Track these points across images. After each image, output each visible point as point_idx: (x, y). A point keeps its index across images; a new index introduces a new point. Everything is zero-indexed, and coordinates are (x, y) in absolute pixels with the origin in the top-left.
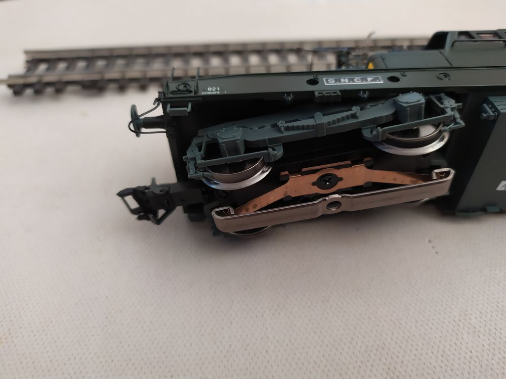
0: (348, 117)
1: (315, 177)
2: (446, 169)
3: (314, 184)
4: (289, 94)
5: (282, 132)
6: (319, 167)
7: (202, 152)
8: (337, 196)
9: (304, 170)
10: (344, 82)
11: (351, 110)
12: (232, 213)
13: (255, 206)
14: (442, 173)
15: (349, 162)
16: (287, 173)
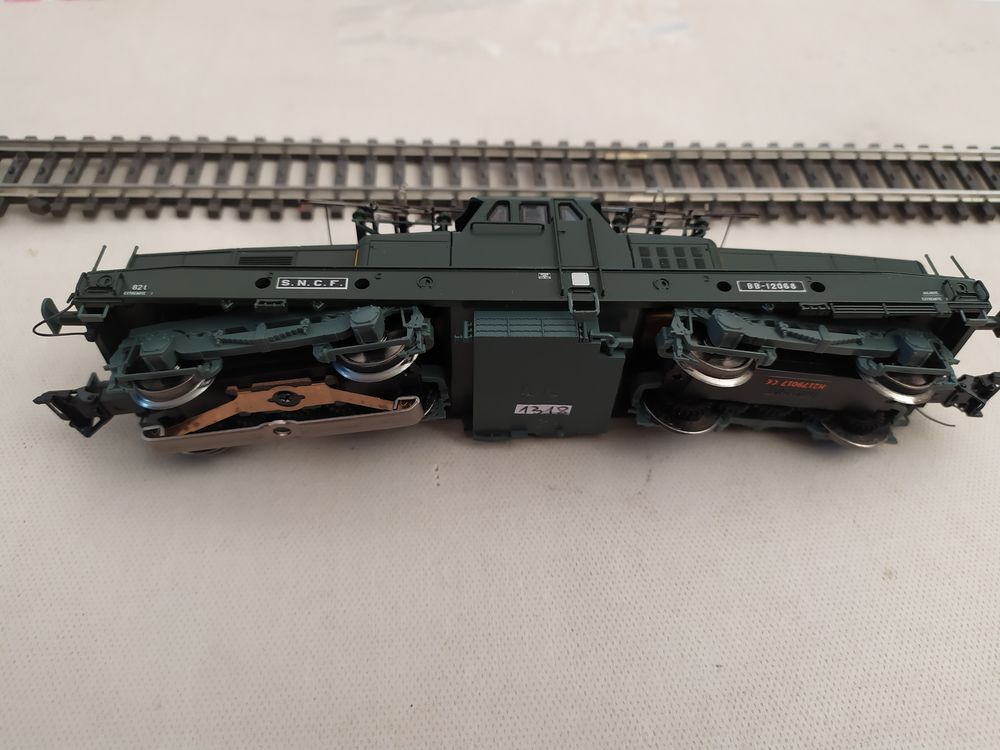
0: (294, 333)
1: (270, 394)
2: (412, 398)
3: (270, 401)
4: (226, 300)
5: (218, 346)
6: (272, 383)
7: (126, 362)
8: (281, 422)
9: (254, 385)
10: (301, 286)
11: (299, 324)
12: (162, 434)
13: (197, 425)
14: (404, 401)
15: (308, 380)
16: (235, 388)
